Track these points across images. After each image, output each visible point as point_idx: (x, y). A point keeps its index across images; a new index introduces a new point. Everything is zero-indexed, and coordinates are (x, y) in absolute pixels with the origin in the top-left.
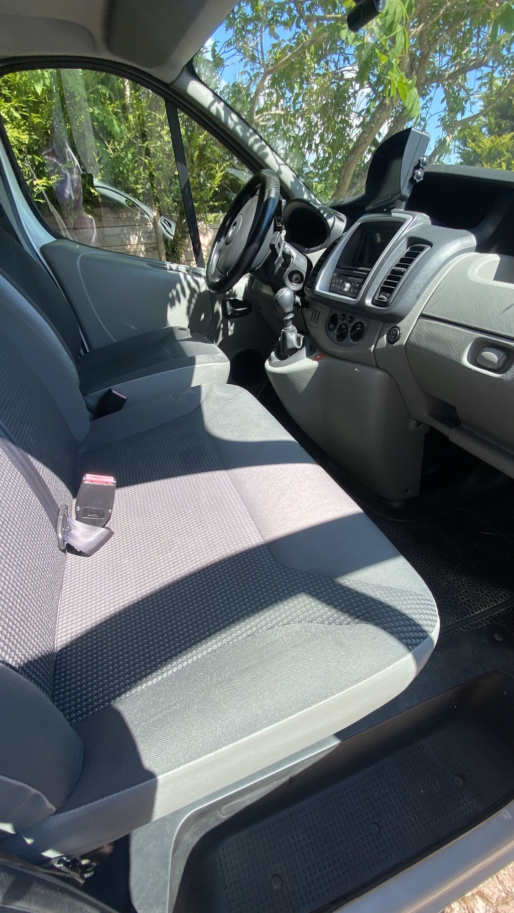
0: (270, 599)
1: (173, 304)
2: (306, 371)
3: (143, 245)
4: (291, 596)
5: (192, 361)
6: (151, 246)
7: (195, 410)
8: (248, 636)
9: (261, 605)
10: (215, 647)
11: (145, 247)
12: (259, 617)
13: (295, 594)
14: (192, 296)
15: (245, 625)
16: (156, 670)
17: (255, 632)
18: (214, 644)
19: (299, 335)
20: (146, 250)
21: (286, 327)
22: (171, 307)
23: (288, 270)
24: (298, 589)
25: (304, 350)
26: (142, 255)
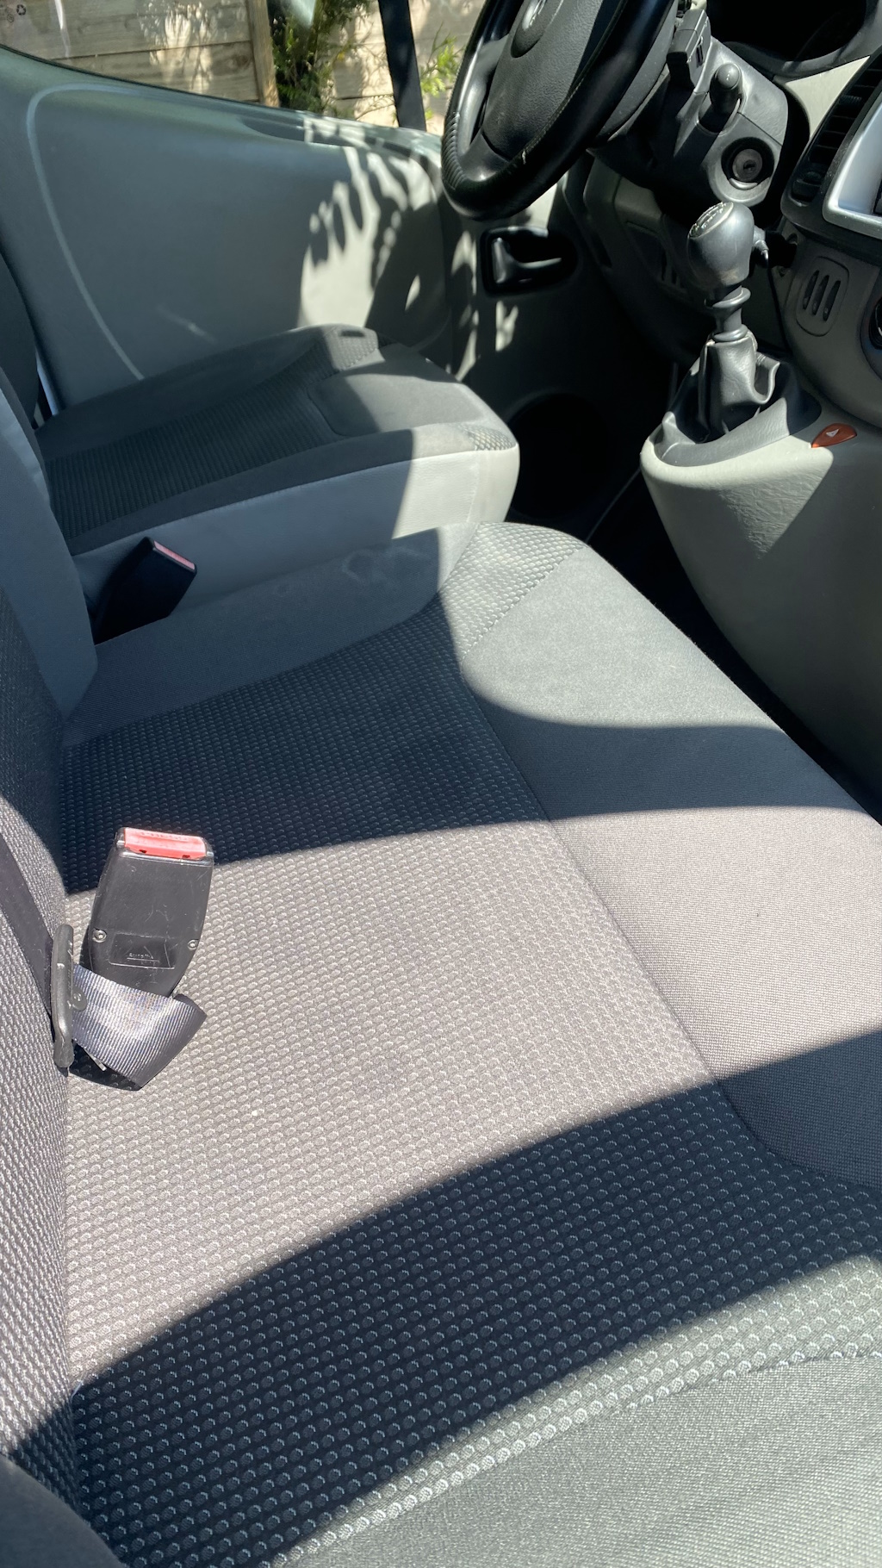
0: (753, 1271)
1: (321, 256)
2: (788, 481)
3: (206, 52)
4: (824, 1265)
5: (400, 447)
6: (230, 52)
7: (424, 611)
8: (690, 1387)
9: (724, 1287)
10: (582, 1414)
11: (213, 55)
12: (723, 1327)
13: (839, 1259)
14: (383, 224)
15: (678, 1352)
16: (396, 1474)
17: (711, 1376)
18: (577, 1406)
19: (762, 357)
20: (217, 68)
21: (723, 331)
22: (316, 261)
23: (724, 137)
24: (846, 1240)
25: (781, 410)
26: (200, 85)
